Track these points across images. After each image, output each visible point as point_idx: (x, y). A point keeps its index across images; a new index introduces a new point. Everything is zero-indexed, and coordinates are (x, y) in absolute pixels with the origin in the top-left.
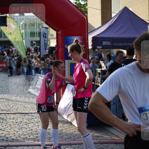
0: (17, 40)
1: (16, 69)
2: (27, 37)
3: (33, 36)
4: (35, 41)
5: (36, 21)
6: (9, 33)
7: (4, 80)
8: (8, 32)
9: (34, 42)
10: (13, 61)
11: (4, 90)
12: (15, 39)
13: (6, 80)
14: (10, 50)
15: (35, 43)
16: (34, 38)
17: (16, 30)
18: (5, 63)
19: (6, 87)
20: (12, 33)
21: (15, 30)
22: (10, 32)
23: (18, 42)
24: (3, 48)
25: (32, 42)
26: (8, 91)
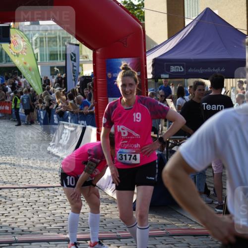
0: (28, 65)
4: (57, 67)
6: (15, 54)
7: (7, 132)
9: (56, 69)
11: (6, 149)
12: (25, 63)
13: (10, 132)
15: (58, 69)
16: (56, 61)
17: (26, 49)
18: (8, 104)
19: (11, 144)
20: (20, 53)
21: (24, 49)
22: (17, 52)
23: (30, 69)
25: (52, 68)
26: (13, 150)
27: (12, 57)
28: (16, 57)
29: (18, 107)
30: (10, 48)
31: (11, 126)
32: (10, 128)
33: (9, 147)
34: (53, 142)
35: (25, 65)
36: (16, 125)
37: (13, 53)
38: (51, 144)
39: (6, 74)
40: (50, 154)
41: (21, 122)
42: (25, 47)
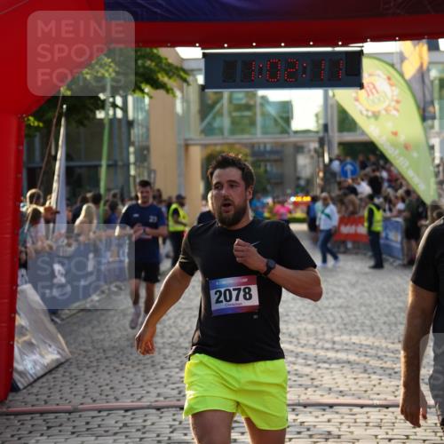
6: (370, 114)
7: (357, 282)
8: (367, 110)
11: (353, 318)
19: (363, 309)
20: (383, 112)
22: (376, 108)
30: (357, 100)
33: (358, 313)
35: (394, 137)
37: (365, 113)
42: (395, 98)
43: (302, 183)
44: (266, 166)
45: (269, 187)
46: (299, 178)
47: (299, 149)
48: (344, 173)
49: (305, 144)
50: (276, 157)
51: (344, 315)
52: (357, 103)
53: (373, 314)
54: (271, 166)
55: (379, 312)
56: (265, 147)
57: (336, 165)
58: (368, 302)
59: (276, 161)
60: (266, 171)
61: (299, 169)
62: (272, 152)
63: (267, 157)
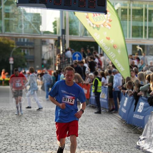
0: (112, 42)
1: (107, 100)
2: (128, 38)
3: (138, 36)
4: (141, 46)
5: (146, 5)
6: (95, 26)
7: (86, 121)
8: (93, 24)
9: (138, 48)
10: (103, 84)
11: (88, 141)
12: (108, 39)
13: (90, 120)
14: (97, 60)
15: (141, 49)
17: (110, 21)
18: (86, 86)
19: (92, 136)
20: (102, 26)
21: (108, 22)
23: (114, 47)
24: (82, 56)
26: (96, 143)
27: (90, 30)
28: (96, 29)
29: (99, 91)
30: (88, 18)
31: (90, 114)
32: (89, 116)
33: (90, 138)
34: (144, 136)
35: (107, 40)
36: (95, 113)
37: (92, 25)
38: (142, 137)
39: (82, 50)
40: (140, 149)
41: (102, 109)
42: (109, 18)
43: (45, 62)
44: (24, 51)
45: (26, 64)
46: (43, 59)
47: (43, 42)
48: (74, 58)
49: (47, 40)
50: (31, 46)
51: (83, 139)
52: (87, 19)
53: (98, 139)
54: (27, 51)
55: (101, 138)
56: (24, 40)
57: (69, 53)
58: (94, 132)
59: (30, 48)
60: (25, 54)
61: (43, 54)
62: (27, 43)
63: (26, 46)
